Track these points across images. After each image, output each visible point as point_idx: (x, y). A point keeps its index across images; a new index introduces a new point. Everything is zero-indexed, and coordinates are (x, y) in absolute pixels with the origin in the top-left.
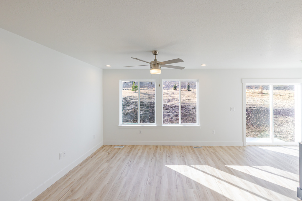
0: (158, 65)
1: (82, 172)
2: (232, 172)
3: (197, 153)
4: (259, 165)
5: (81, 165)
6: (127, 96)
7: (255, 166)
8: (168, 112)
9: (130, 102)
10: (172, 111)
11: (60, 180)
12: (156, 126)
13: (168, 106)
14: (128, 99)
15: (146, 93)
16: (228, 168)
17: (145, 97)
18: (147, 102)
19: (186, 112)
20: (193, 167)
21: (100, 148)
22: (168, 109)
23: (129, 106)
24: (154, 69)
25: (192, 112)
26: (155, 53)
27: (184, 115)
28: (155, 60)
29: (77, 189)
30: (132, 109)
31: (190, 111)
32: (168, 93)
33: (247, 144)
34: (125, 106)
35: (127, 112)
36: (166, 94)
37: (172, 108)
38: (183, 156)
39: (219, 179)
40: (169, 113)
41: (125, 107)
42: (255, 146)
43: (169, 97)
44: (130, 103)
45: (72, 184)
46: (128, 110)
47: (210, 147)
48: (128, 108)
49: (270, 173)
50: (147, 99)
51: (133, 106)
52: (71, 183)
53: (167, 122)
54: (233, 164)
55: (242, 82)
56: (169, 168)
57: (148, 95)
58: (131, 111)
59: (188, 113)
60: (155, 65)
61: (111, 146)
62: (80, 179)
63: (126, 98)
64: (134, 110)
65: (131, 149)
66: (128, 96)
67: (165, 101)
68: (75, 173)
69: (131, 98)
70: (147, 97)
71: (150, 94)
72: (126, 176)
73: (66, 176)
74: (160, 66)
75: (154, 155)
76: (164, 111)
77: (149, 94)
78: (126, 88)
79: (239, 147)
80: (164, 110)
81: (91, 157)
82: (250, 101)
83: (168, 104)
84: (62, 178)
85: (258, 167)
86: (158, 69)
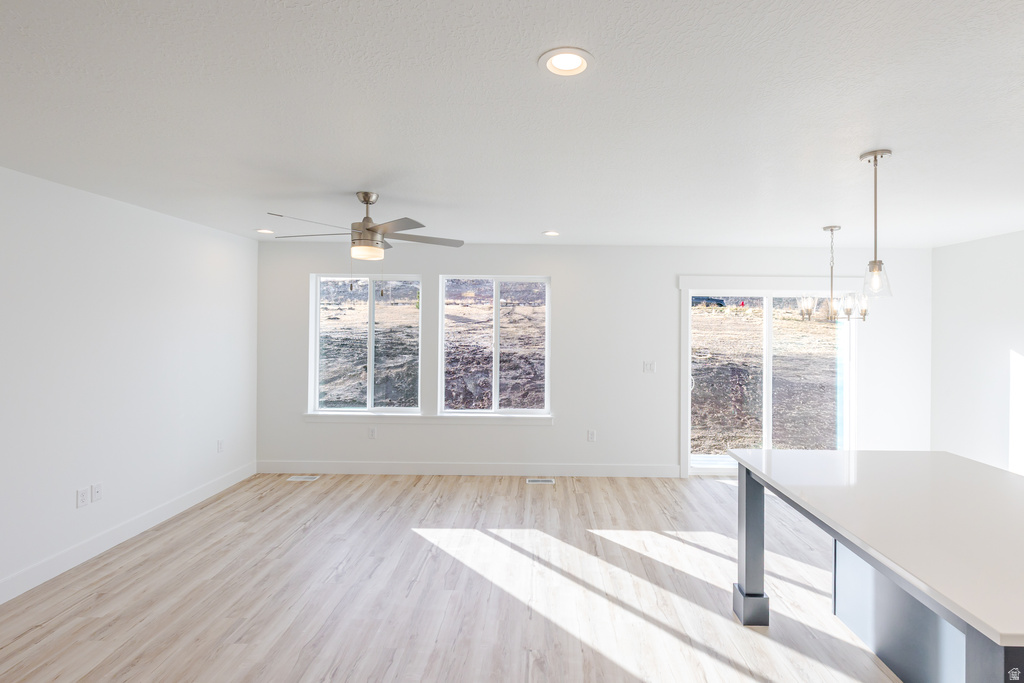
0: (373, 236)
1: (153, 548)
2: (595, 547)
3: (529, 497)
4: (686, 528)
5: (158, 528)
6: (399, 324)
7: (673, 533)
8: (515, 378)
9: (402, 344)
10: (529, 374)
11: (77, 569)
12: (419, 415)
13: (521, 358)
14: (399, 335)
15: (461, 315)
16: (592, 539)
17: (454, 330)
18: (457, 344)
20: (491, 535)
21: (243, 481)
22: (516, 368)
23: (395, 356)
24: (360, 245)
26: (366, 198)
28: (367, 219)
29: (116, 592)
30: (402, 366)
32: (534, 315)
33: (690, 472)
34: (381, 355)
35: (383, 376)
36: (526, 320)
37: (530, 364)
38: (480, 506)
39: (548, 564)
40: (518, 381)
41: (382, 358)
42: (716, 477)
43: (532, 330)
44: (400, 347)
45: (107, 580)
46: (389, 368)
47: (579, 480)
48: (390, 363)
49: (705, 549)
50: (459, 336)
51: (408, 358)
52: (106, 577)
54: (615, 524)
55: (678, 285)
56: (420, 537)
57: (467, 321)
58: (398, 374)
60: (365, 232)
61: (280, 475)
62: (140, 565)
63: (391, 331)
64: (408, 370)
65: (336, 485)
66: (400, 326)
67: (516, 342)
68: (131, 549)
69: (409, 330)
70: (462, 329)
71: (476, 318)
72: (279, 557)
73: (101, 557)
74: (378, 237)
75: (398, 502)
76: (504, 373)
77: (472, 318)
78: (407, 300)
79: (666, 481)
80: (505, 371)
81: (202, 507)
82: (784, 345)
83: (521, 351)
84: (87, 562)
85: (683, 535)
86: (372, 246)
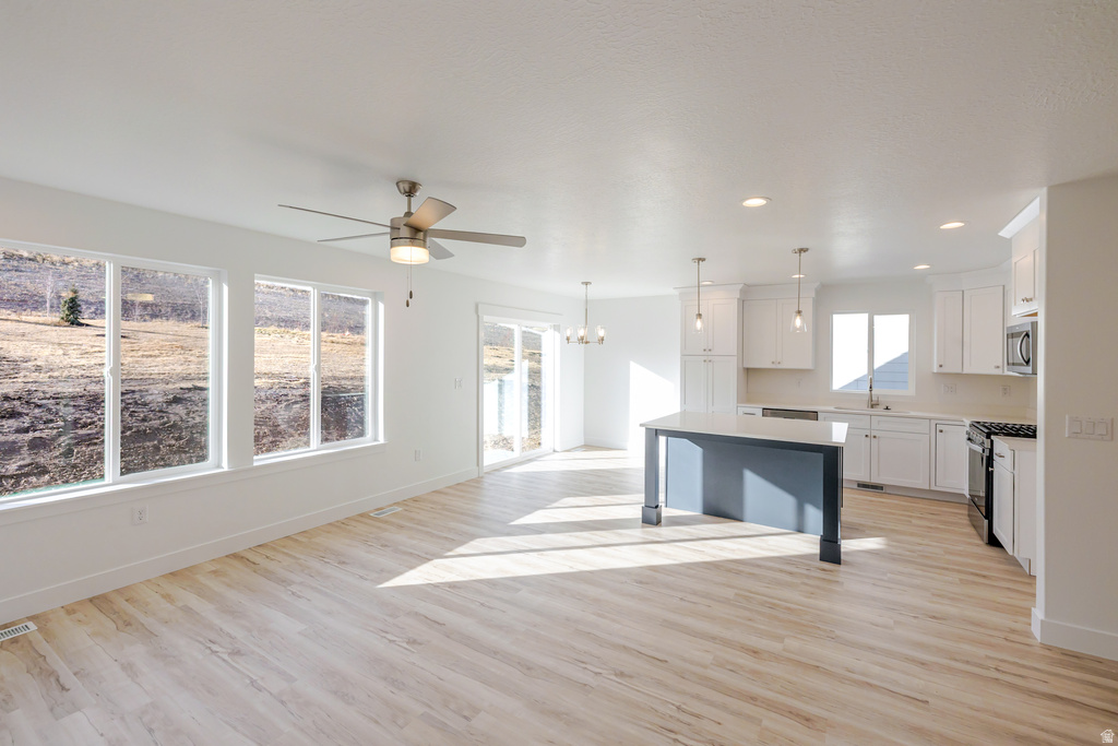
12: (225, 470)
19: (144, 420)
25: (173, 418)
27: (138, 431)
31: (160, 411)
42: (497, 470)
53: (47, 477)
55: (477, 312)
59: (156, 423)
